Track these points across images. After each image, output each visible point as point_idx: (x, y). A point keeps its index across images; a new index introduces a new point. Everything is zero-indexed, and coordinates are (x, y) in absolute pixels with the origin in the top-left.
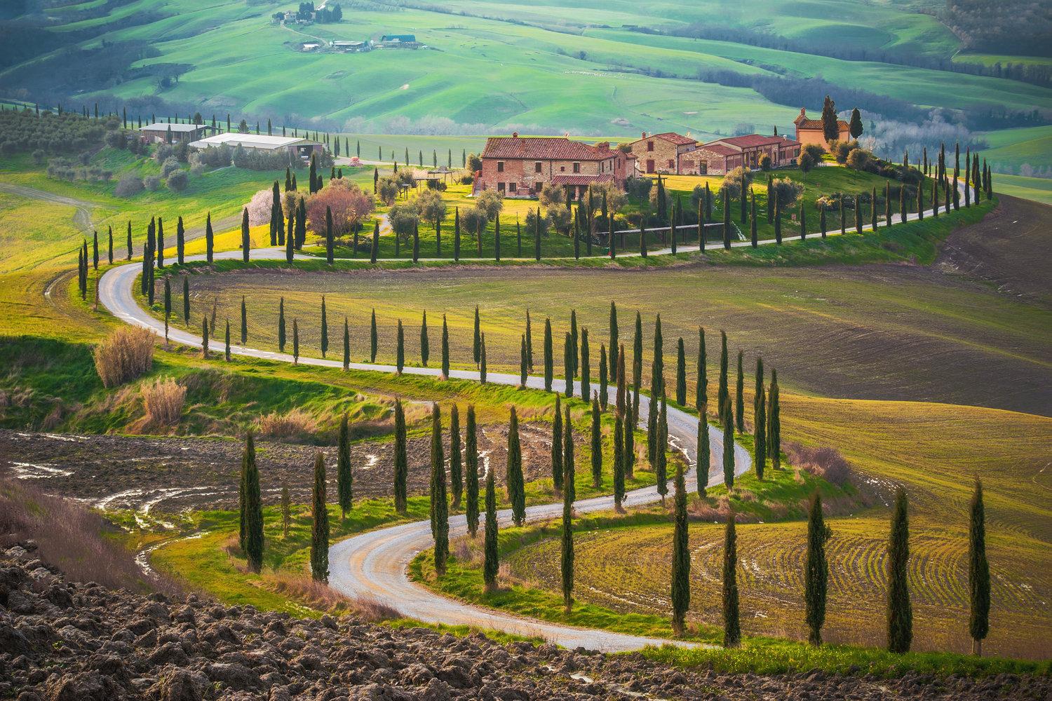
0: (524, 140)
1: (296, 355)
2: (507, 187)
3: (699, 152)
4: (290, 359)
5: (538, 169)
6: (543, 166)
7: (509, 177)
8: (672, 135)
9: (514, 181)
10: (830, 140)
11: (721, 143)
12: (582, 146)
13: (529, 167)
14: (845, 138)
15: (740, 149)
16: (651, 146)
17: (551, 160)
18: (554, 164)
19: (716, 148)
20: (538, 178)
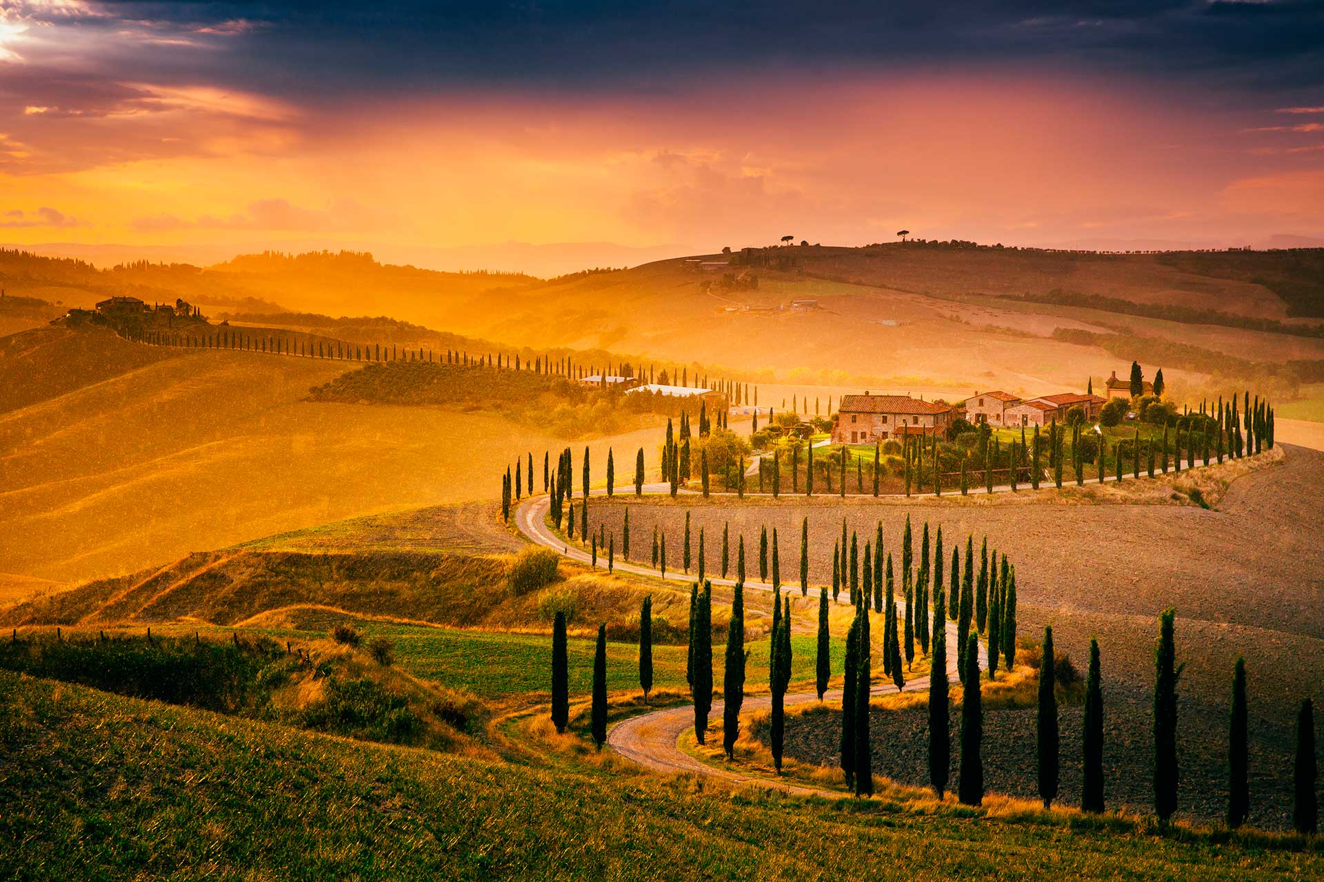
0: (873, 397)
1: (663, 570)
2: (859, 435)
3: (1022, 407)
4: (658, 574)
5: (885, 420)
6: (888, 418)
7: (861, 427)
8: (1000, 393)
9: (864, 430)
10: (1136, 396)
11: (1041, 400)
12: (921, 402)
13: (877, 419)
14: (1149, 394)
15: (1056, 406)
16: (981, 403)
17: (895, 414)
18: (897, 416)
19: (1038, 405)
20: (884, 428)
